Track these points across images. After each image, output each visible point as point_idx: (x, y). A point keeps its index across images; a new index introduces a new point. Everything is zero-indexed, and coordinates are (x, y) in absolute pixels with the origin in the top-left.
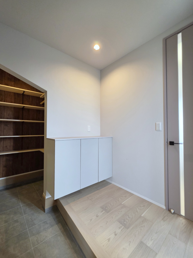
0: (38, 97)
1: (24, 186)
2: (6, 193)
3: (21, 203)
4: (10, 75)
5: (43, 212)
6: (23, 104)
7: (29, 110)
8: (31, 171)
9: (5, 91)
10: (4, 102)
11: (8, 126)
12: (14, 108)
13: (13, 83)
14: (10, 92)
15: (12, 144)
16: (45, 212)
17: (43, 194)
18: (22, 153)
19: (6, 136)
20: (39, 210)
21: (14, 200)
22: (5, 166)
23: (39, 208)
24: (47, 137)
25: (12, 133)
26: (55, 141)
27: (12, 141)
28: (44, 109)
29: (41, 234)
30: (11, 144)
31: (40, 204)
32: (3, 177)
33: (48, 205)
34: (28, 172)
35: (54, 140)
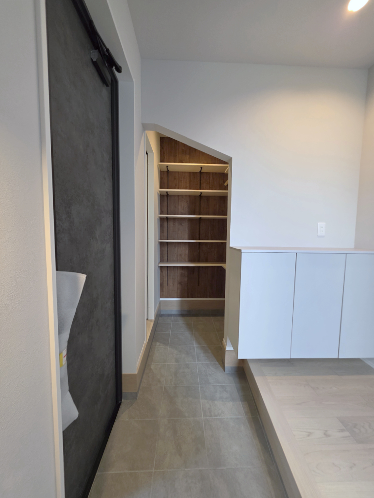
0: (222, 173)
1: (201, 318)
2: (180, 321)
3: (195, 342)
4: (184, 145)
5: (221, 369)
6: (200, 189)
7: (209, 198)
8: (210, 297)
9: (178, 172)
10: (178, 189)
11: (181, 225)
12: (190, 196)
13: (188, 157)
14: (185, 172)
15: (187, 251)
16: (224, 370)
17: (223, 340)
18: (199, 267)
19: (181, 239)
20: (217, 363)
21: (187, 334)
22: (180, 283)
23: (218, 360)
24: (231, 245)
25: (186, 235)
26: (241, 253)
27: (187, 247)
28: (227, 193)
29: (216, 402)
30: (185, 251)
31: (219, 354)
32: (177, 298)
33: (229, 362)
34: (207, 297)
35: (240, 251)
